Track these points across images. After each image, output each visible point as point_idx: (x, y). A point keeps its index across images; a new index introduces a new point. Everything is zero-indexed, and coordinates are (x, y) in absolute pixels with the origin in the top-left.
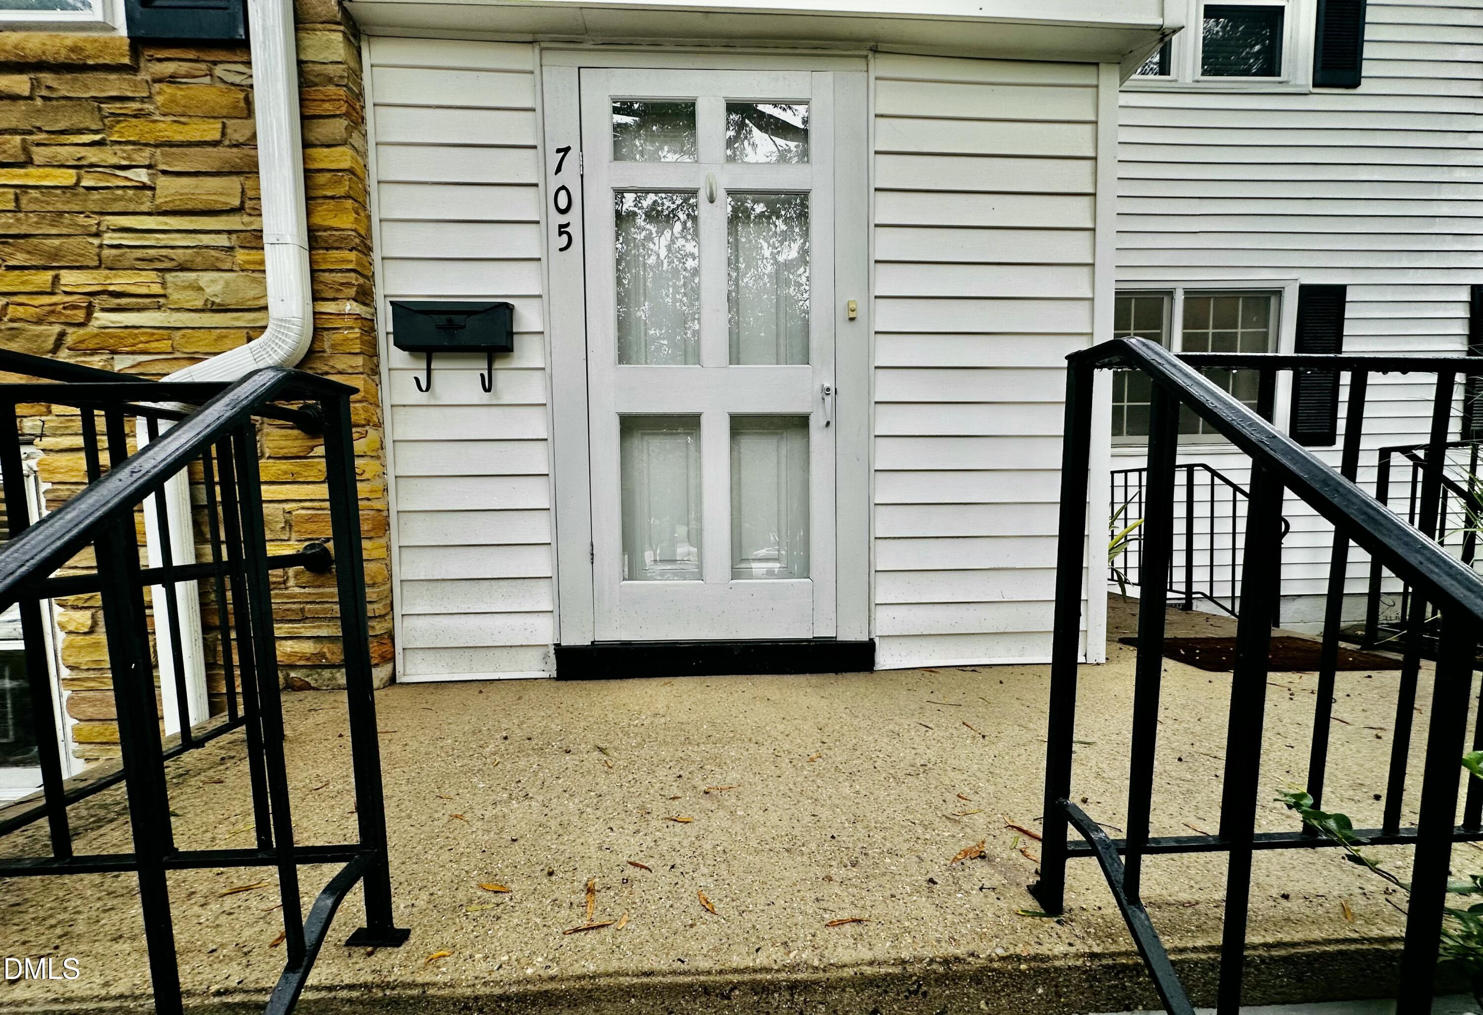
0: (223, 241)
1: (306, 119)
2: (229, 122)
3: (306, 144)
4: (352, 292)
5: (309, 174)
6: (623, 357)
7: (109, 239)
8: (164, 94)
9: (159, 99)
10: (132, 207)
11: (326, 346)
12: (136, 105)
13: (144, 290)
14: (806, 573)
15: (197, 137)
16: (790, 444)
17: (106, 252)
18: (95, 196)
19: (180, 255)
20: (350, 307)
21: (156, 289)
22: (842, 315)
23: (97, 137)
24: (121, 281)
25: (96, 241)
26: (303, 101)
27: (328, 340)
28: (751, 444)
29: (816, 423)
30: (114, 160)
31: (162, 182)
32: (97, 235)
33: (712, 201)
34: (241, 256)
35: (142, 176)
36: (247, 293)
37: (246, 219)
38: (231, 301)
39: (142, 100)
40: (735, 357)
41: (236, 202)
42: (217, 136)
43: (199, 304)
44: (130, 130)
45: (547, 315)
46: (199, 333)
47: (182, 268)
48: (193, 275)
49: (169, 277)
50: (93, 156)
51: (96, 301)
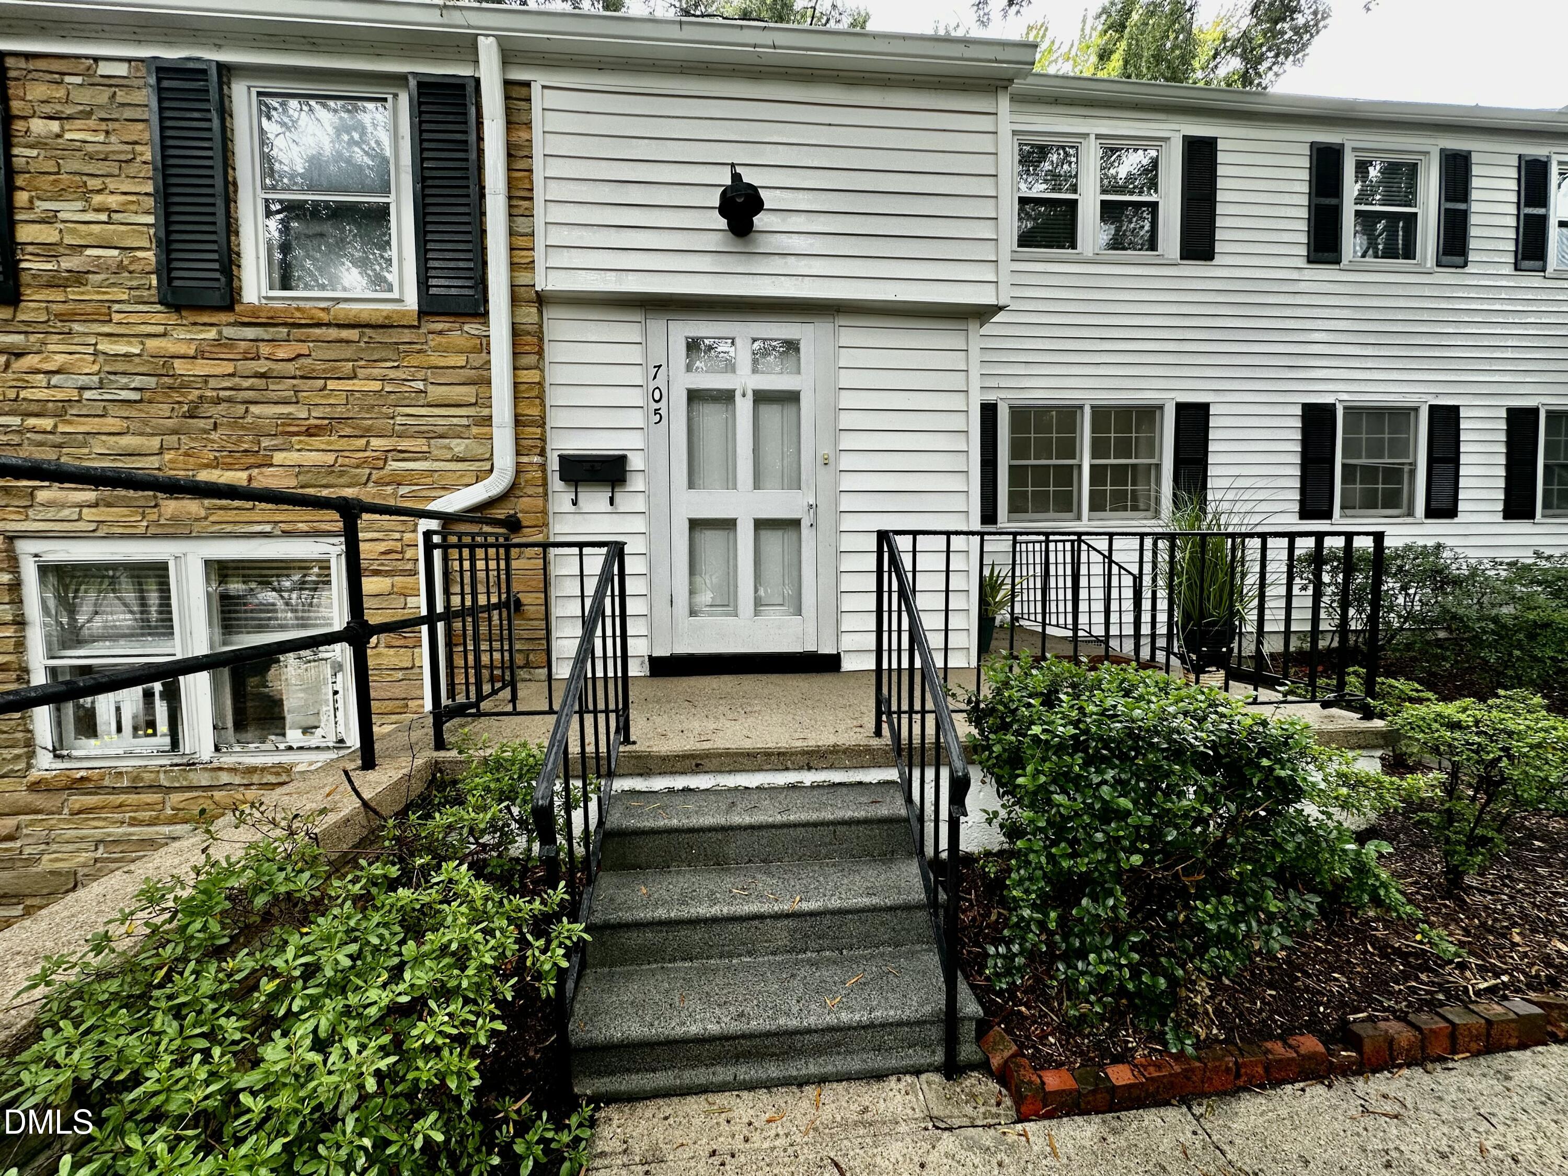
0: (464, 421)
1: (515, 354)
2: (470, 356)
3: (515, 368)
4: (538, 451)
5: (516, 384)
6: (691, 485)
7: (399, 420)
8: (434, 341)
9: (432, 344)
10: (413, 403)
11: (522, 481)
12: (419, 347)
13: (418, 449)
14: (799, 612)
15: (452, 364)
16: (790, 535)
17: (397, 427)
18: (393, 396)
19: (439, 430)
20: (536, 459)
21: (425, 449)
22: (820, 461)
23: (396, 364)
24: (404, 444)
25: (392, 422)
26: (514, 344)
27: (524, 477)
28: (766, 535)
29: (805, 524)
30: (404, 377)
31: (430, 388)
32: (393, 418)
33: (744, 395)
34: (475, 430)
35: (420, 385)
36: (480, 450)
37: (478, 409)
38: (468, 455)
39: (422, 344)
40: (757, 485)
41: (474, 401)
42: (464, 364)
43: (449, 457)
44: (415, 360)
45: (647, 460)
46: (449, 474)
47: (441, 437)
48: (447, 441)
49: (432, 441)
50: (392, 374)
51: (390, 455)
